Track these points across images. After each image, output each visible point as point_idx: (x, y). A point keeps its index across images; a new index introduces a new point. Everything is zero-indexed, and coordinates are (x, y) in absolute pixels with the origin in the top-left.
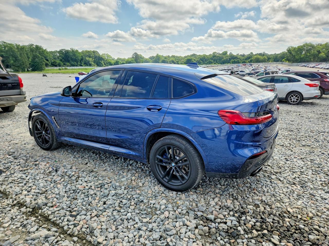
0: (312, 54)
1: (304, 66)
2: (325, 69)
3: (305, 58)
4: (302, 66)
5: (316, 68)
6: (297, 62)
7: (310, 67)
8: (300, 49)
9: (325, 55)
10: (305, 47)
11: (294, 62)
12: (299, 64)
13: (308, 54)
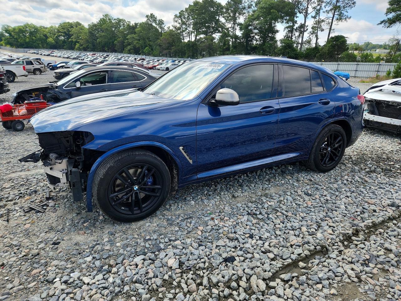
0: (39, 39)
1: (34, 53)
2: (64, 58)
3: (32, 43)
4: (32, 53)
5: (52, 56)
6: (23, 48)
7: (45, 55)
8: (21, 31)
9: (53, 41)
10: (27, 28)
11: (18, 47)
12: (26, 50)
13: (34, 38)
